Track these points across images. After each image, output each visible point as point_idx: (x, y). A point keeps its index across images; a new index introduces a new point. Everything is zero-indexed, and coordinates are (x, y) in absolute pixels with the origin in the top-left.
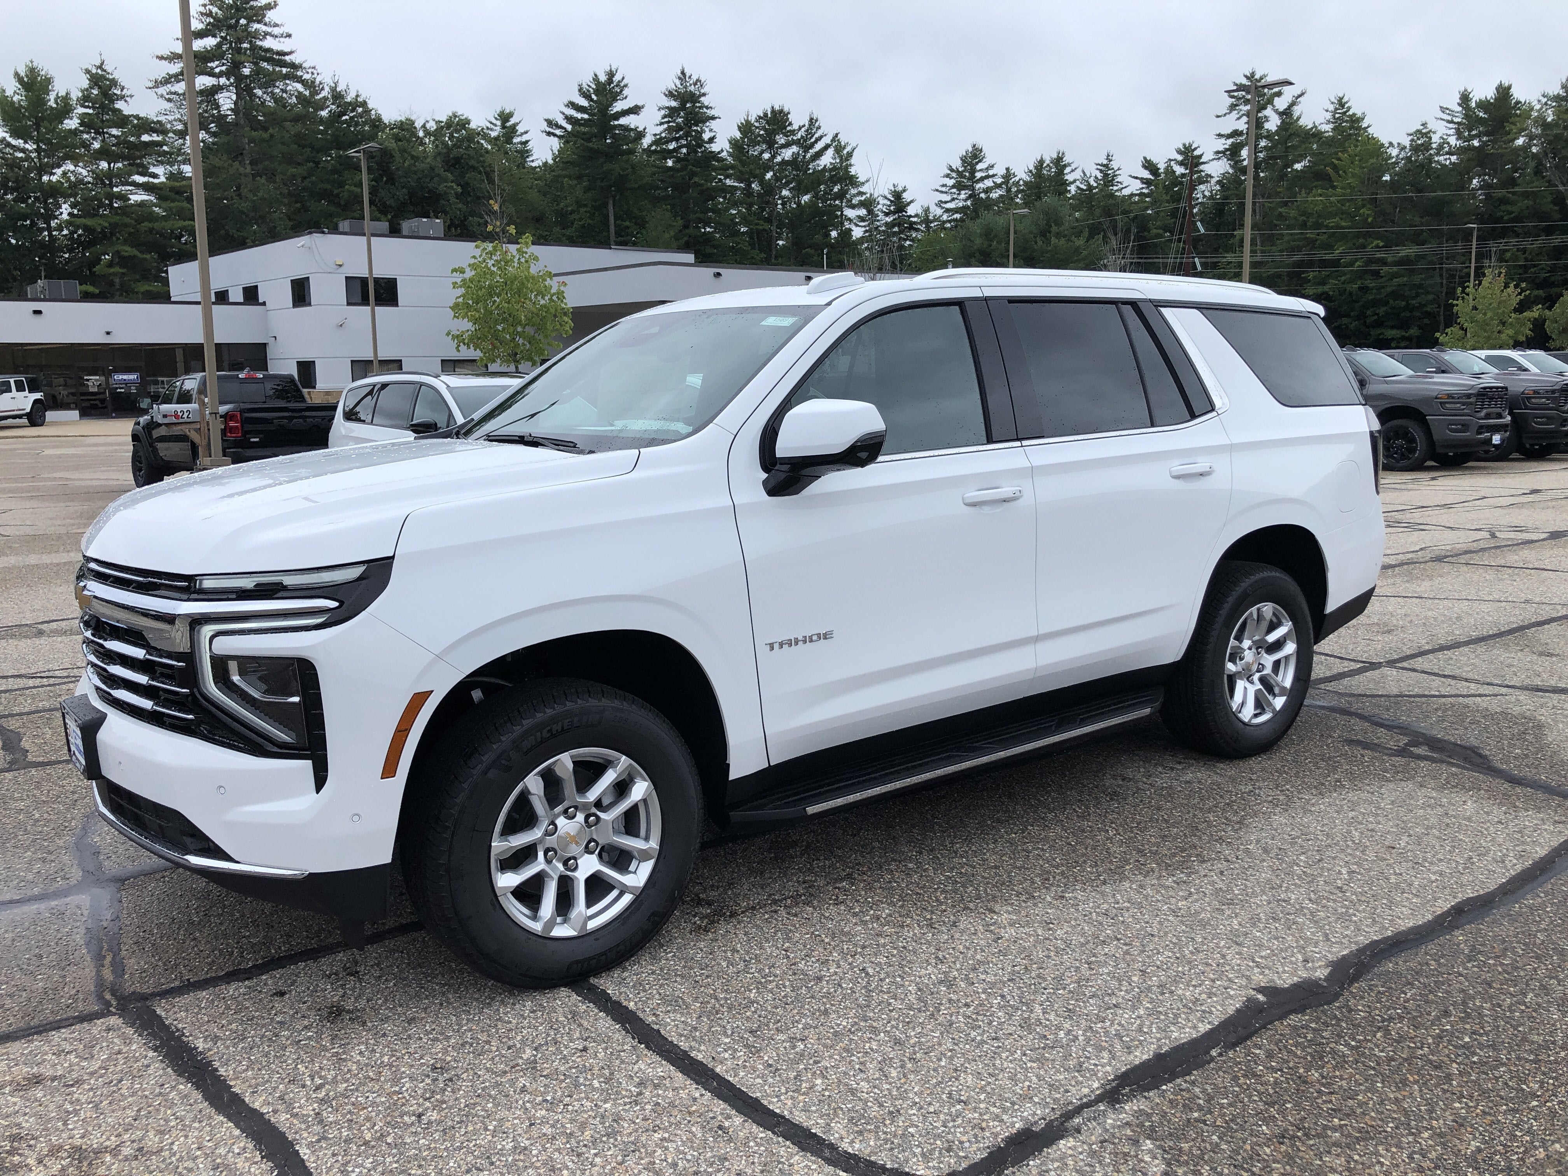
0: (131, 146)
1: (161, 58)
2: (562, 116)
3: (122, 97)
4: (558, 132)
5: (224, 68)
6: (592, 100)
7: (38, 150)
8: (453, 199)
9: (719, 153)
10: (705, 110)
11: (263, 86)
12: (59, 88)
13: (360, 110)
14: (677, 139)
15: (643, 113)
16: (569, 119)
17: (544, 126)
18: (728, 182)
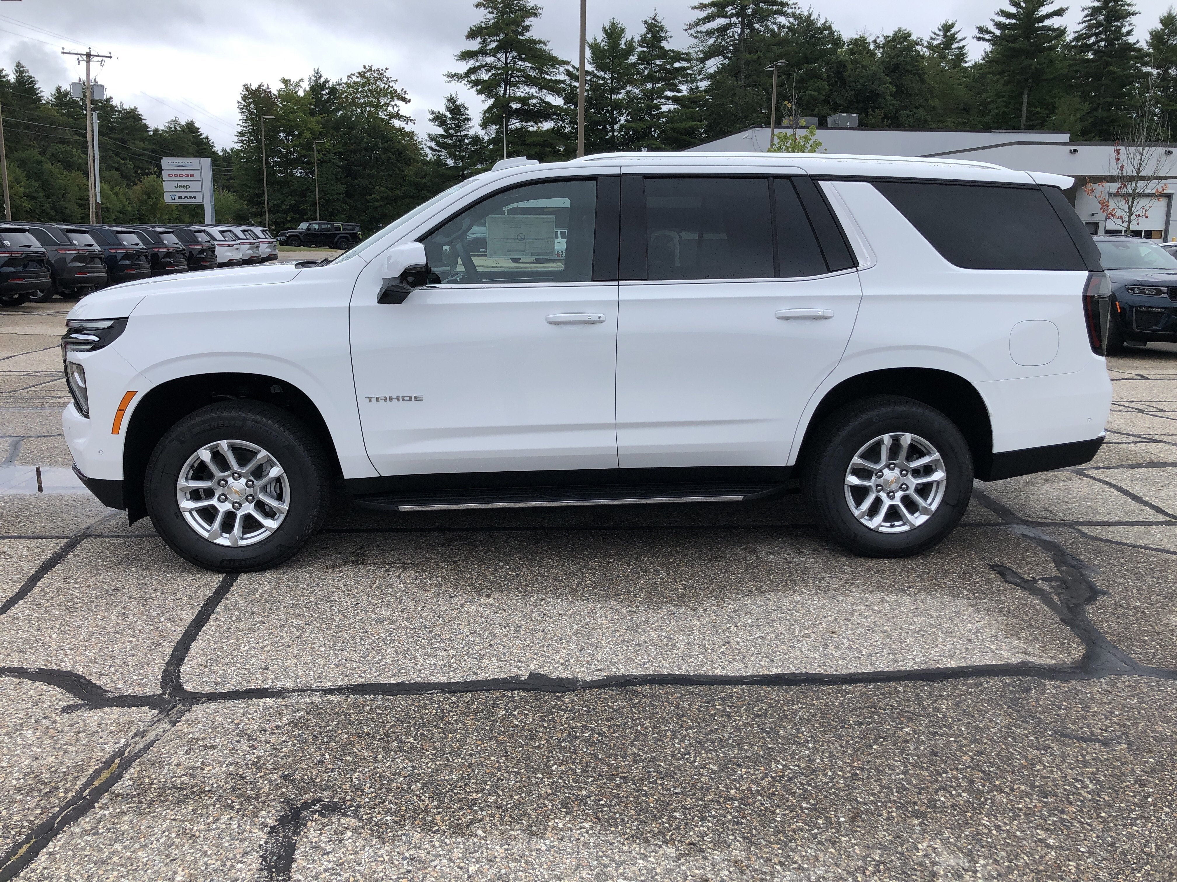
0: (668, 71)
1: (695, 8)
2: (992, 23)
3: (665, 38)
4: (987, 37)
5: (734, 11)
6: (1021, 7)
7: (612, 78)
8: (888, 97)
9: (1135, 44)
10: (1126, 7)
11: (760, 21)
12: (628, 35)
13: (826, 32)
14: (1096, 35)
15: (1066, 15)
16: (998, 25)
17: (976, 33)
18: (1145, 69)
